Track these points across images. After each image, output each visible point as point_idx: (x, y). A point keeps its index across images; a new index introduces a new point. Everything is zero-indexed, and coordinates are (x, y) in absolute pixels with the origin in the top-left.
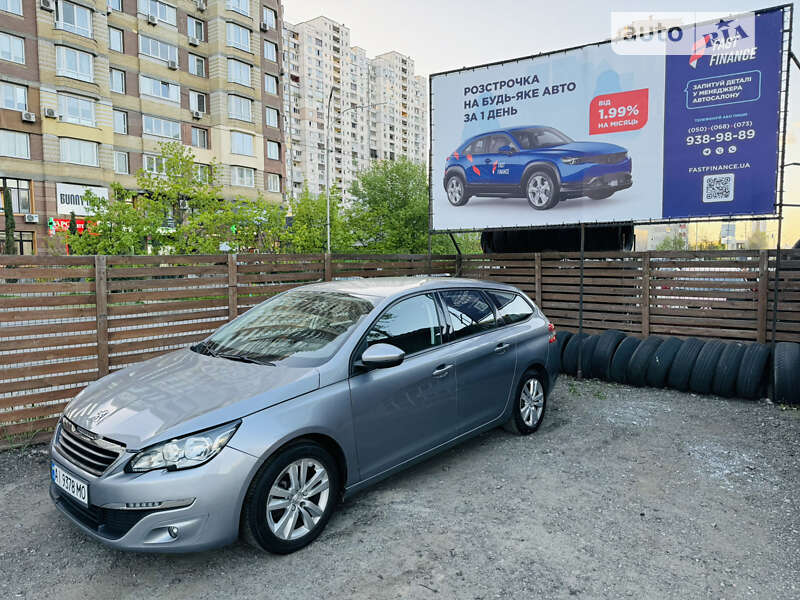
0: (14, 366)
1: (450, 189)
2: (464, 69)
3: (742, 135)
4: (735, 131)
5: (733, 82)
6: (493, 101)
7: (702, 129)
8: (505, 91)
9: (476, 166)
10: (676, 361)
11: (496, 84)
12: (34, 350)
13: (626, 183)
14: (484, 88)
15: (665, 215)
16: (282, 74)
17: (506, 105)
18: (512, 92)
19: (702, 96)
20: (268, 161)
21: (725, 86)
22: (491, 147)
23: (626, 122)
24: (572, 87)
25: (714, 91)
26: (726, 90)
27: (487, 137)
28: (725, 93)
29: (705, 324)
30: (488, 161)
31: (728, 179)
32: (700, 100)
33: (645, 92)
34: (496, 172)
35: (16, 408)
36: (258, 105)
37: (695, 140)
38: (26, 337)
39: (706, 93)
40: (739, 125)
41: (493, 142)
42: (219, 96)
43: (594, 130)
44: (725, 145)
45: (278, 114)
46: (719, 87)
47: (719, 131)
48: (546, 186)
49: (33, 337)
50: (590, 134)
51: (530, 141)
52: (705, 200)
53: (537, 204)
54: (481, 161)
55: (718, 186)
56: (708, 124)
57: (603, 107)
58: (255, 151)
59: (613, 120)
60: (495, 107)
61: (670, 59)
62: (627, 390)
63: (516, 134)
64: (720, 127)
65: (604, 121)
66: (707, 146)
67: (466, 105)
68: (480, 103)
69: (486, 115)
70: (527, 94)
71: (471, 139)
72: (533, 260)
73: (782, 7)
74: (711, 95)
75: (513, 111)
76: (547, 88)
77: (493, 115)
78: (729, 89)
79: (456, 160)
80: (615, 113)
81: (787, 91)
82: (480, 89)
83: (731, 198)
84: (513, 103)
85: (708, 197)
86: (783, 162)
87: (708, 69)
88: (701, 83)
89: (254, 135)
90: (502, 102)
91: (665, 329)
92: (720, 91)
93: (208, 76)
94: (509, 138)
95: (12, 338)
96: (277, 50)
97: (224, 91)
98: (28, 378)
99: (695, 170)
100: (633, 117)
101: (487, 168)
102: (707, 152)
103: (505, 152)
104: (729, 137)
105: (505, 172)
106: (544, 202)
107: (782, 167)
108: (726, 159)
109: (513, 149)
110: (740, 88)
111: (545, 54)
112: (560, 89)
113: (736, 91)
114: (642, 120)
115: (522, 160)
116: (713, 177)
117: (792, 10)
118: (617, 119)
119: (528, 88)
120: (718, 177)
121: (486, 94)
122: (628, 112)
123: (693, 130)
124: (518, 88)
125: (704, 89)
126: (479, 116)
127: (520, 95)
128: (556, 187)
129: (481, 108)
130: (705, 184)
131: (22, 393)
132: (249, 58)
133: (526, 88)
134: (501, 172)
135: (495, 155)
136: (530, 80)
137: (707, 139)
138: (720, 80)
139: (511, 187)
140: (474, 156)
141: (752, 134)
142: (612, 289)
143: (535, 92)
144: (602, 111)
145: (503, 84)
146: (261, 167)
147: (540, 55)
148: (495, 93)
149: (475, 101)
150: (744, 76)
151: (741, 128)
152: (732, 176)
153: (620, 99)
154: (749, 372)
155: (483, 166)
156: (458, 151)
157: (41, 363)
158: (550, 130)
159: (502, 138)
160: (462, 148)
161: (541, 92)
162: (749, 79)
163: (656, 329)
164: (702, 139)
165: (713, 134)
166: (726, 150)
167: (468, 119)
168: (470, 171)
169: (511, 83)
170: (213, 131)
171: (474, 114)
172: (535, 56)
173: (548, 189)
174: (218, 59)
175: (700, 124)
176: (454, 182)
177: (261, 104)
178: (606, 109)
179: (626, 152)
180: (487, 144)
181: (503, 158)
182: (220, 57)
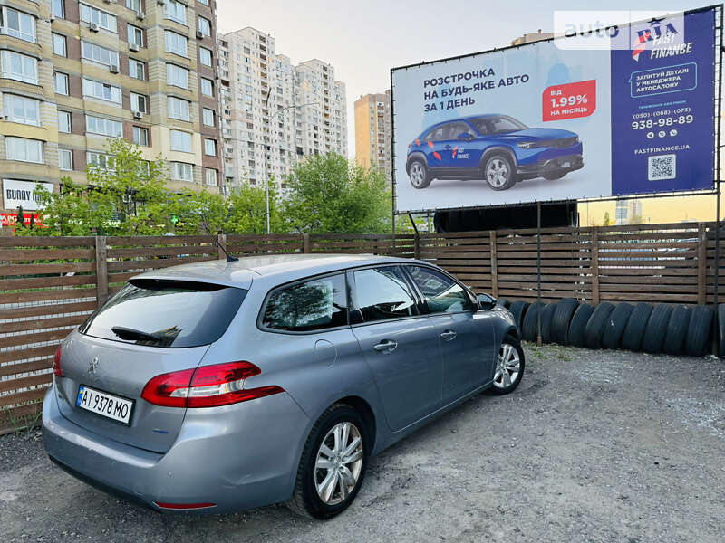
0: (17, 348)
1: (412, 173)
2: (423, 63)
3: (681, 120)
4: (675, 117)
5: (672, 73)
6: (451, 92)
7: (646, 115)
8: (462, 83)
9: (437, 152)
10: (629, 324)
11: (454, 77)
12: (37, 331)
13: (578, 165)
14: (443, 81)
15: (614, 193)
16: (217, 78)
17: (464, 96)
18: (470, 84)
19: (645, 86)
20: (205, 157)
21: (665, 77)
22: (451, 134)
23: (577, 110)
24: (525, 79)
25: (656, 81)
26: (665, 80)
27: (447, 125)
28: (665, 83)
29: (650, 290)
30: (448, 147)
31: (671, 159)
32: (643, 89)
33: (593, 83)
34: (456, 156)
35: (20, 390)
36: (196, 106)
37: (640, 125)
38: (29, 319)
39: (649, 83)
40: (679, 111)
41: (453, 129)
42: (158, 97)
43: (546, 117)
44: (667, 129)
45: (214, 114)
46: (660, 77)
47: (661, 117)
48: (504, 168)
49: (36, 318)
50: (544, 121)
51: (488, 128)
52: (650, 178)
53: (495, 185)
54: (442, 147)
55: (662, 165)
56: (651, 111)
57: (555, 96)
58: (192, 148)
59: (565, 108)
60: (453, 98)
61: (614, 53)
62: (585, 352)
63: (474, 122)
64: (662, 113)
65: (556, 109)
66: (650, 130)
67: (426, 96)
68: (440, 94)
69: (446, 105)
70: (483, 86)
71: (431, 128)
72: (489, 237)
73: (714, 7)
74: (652, 85)
75: (471, 101)
76: (502, 80)
77: (452, 105)
78: (668, 80)
79: (417, 147)
80: (566, 102)
81: (720, 80)
82: (439, 82)
83: (673, 176)
84: (470, 94)
85: (653, 176)
86: (719, 143)
87: (649, 62)
88: (643, 74)
89: (192, 134)
90: (460, 93)
91: (614, 296)
92: (661, 81)
93: (147, 79)
94: (468, 126)
95: (16, 320)
96: (212, 56)
97: (163, 93)
98: (31, 360)
99: (640, 151)
100: (582, 105)
101: (447, 154)
102: (650, 135)
103: (464, 138)
104: (670, 121)
105: (465, 156)
106: (502, 184)
107: (718, 148)
108: (668, 141)
109: (471, 135)
110: (679, 78)
111: (500, 50)
112: (514, 80)
113: (675, 81)
114: (591, 107)
115: (481, 146)
116: (657, 157)
117: (722, 10)
118: (567, 107)
119: (484, 81)
120: (662, 157)
121: (445, 86)
122: (577, 101)
123: (638, 116)
124: (475, 80)
125: (646, 80)
126: (439, 106)
127: (477, 87)
128: (514, 169)
129: (441, 99)
130: (650, 165)
131: (25, 375)
132: (186, 63)
133: (483, 80)
134: (460, 157)
135: (455, 141)
136: (486, 73)
137: (650, 124)
138: (659, 72)
139: (471, 170)
140: (434, 143)
141: (690, 119)
142: (563, 261)
143: (491, 85)
144: (553, 101)
145: (460, 77)
146: (199, 163)
147: (495, 50)
148: (453, 85)
149: (435, 92)
150: (681, 68)
151: (680, 114)
152: (674, 156)
153: (570, 89)
154: (697, 331)
155: (444, 151)
156: (420, 138)
157: (44, 344)
158: (505, 118)
159: (462, 125)
160: (423, 135)
161: (496, 84)
162: (686, 70)
163: (606, 296)
164: (645, 124)
165: (655, 119)
166: (668, 134)
167: (428, 109)
168: (431, 156)
169: (468, 76)
170: (154, 130)
171: (434, 105)
172: (491, 51)
173: (506, 171)
174: (157, 64)
175: (644, 111)
176: (416, 167)
177: (198, 105)
178: (558, 98)
179: (577, 137)
180: (447, 132)
181: (463, 144)
182: (159, 61)
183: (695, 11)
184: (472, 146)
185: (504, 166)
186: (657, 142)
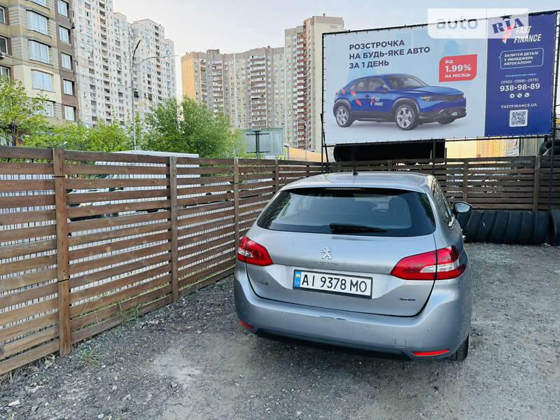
1: (338, 115)
2: (349, 32)
3: (532, 87)
4: (529, 84)
5: (528, 54)
6: (371, 55)
7: (510, 82)
8: (380, 49)
9: (360, 100)
10: (496, 224)
11: (373, 44)
13: (463, 114)
14: (365, 46)
15: (486, 135)
16: (73, 28)
17: (381, 59)
18: (386, 50)
19: (510, 61)
20: (64, 95)
21: (523, 56)
22: (370, 87)
23: (463, 75)
24: (427, 50)
25: (517, 59)
26: (523, 58)
27: (367, 80)
28: (523, 61)
30: (367, 96)
31: (524, 113)
32: (508, 64)
33: (475, 57)
34: (373, 104)
35: (123, 288)
36: (55, 51)
37: (505, 88)
39: (512, 59)
40: (531, 80)
41: (371, 83)
42: (20, 40)
43: (442, 79)
44: (523, 92)
45: (71, 59)
46: (520, 56)
47: (519, 83)
48: (410, 114)
50: (440, 81)
51: (398, 84)
52: (511, 125)
53: (403, 126)
54: (363, 96)
55: (518, 117)
56: (513, 79)
57: (448, 64)
58: (54, 88)
59: (454, 73)
60: (372, 59)
63: (388, 79)
64: (520, 81)
65: (449, 73)
66: (512, 92)
67: (351, 57)
68: (362, 56)
69: (366, 65)
70: (396, 53)
71: (355, 81)
72: (387, 165)
73: (556, 11)
74: (515, 61)
75: (386, 63)
76: (410, 50)
77: (371, 65)
78: (526, 58)
79: (343, 95)
80: (456, 69)
81: (558, 62)
82: (361, 46)
83: (526, 125)
84: (386, 58)
85: (513, 123)
86: (555, 103)
87: (512, 45)
88: (509, 53)
89: (52, 75)
90: (378, 56)
92: (520, 59)
93: (8, 23)
94: (383, 82)
96: (68, 8)
97: (24, 37)
99: (505, 107)
100: (467, 72)
101: (366, 101)
102: (512, 96)
103: (380, 90)
104: (525, 87)
105: (380, 104)
106: (408, 125)
107: (555, 107)
108: (523, 100)
109: (386, 89)
110: (532, 58)
111: (408, 27)
112: (419, 50)
113: (530, 60)
114: (473, 74)
115: (393, 97)
116: (515, 111)
118: (457, 72)
119: (397, 49)
120: (518, 111)
121: (366, 50)
122: (464, 69)
123: (504, 82)
124: (389, 48)
125: (511, 57)
126: (361, 65)
127: (391, 53)
128: (417, 115)
129: (362, 60)
130: (511, 116)
132: (45, 12)
133: (395, 48)
134: (377, 104)
135: (373, 92)
136: (398, 43)
137: (512, 88)
138: (520, 52)
139: (385, 115)
140: (357, 92)
141: (538, 86)
143: (401, 51)
144: (447, 67)
145: (378, 44)
146: (59, 100)
147: (405, 27)
148: (372, 50)
149: (358, 54)
150: (534, 51)
151: (532, 82)
152: (526, 111)
153: (459, 60)
155: (364, 99)
156: (344, 88)
158: (412, 77)
159: (378, 81)
160: (348, 86)
161: (405, 52)
162: (537, 53)
164: (509, 88)
165: (516, 85)
166: (523, 96)
167: (352, 66)
168: (354, 103)
169: (384, 44)
170: (15, 69)
171: (357, 64)
172: (402, 27)
173: (411, 116)
174: (18, 10)
175: (508, 79)
176: (341, 110)
177: (56, 50)
178: (450, 66)
179: (463, 94)
180: (367, 85)
181: (379, 95)
182: (19, 8)
183: (545, 13)
184: (387, 97)
185: (410, 112)
186: (516, 101)
